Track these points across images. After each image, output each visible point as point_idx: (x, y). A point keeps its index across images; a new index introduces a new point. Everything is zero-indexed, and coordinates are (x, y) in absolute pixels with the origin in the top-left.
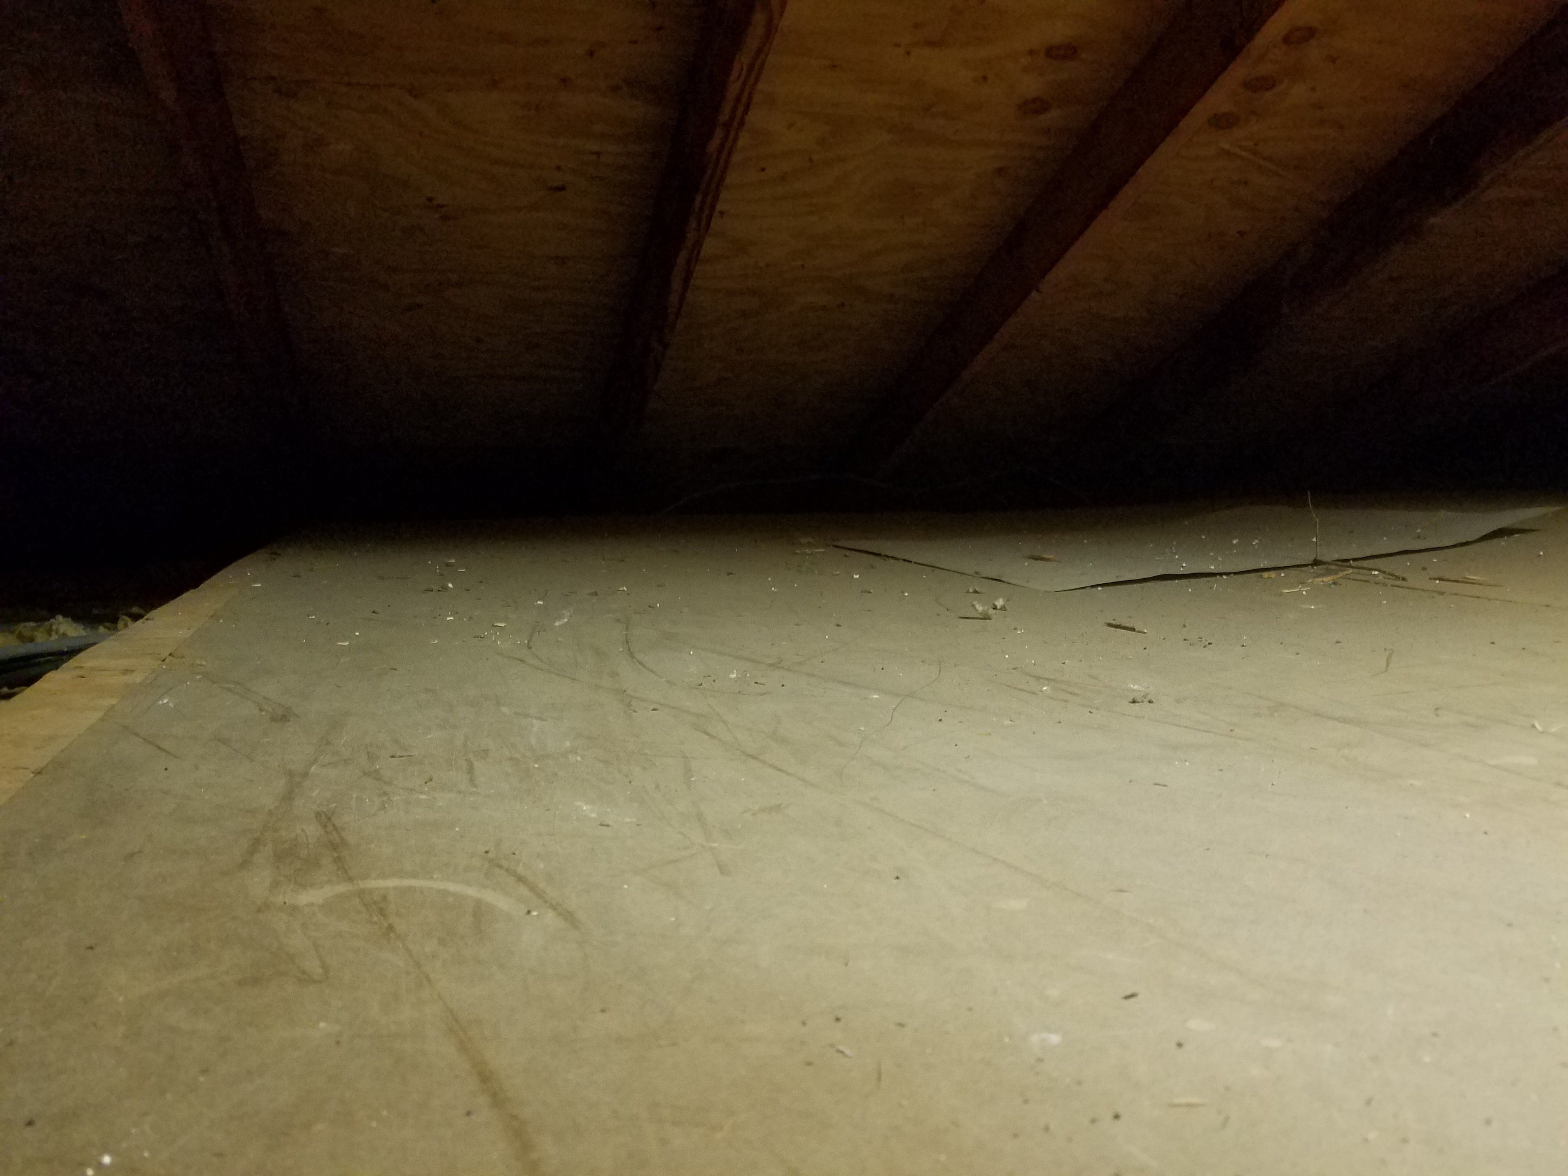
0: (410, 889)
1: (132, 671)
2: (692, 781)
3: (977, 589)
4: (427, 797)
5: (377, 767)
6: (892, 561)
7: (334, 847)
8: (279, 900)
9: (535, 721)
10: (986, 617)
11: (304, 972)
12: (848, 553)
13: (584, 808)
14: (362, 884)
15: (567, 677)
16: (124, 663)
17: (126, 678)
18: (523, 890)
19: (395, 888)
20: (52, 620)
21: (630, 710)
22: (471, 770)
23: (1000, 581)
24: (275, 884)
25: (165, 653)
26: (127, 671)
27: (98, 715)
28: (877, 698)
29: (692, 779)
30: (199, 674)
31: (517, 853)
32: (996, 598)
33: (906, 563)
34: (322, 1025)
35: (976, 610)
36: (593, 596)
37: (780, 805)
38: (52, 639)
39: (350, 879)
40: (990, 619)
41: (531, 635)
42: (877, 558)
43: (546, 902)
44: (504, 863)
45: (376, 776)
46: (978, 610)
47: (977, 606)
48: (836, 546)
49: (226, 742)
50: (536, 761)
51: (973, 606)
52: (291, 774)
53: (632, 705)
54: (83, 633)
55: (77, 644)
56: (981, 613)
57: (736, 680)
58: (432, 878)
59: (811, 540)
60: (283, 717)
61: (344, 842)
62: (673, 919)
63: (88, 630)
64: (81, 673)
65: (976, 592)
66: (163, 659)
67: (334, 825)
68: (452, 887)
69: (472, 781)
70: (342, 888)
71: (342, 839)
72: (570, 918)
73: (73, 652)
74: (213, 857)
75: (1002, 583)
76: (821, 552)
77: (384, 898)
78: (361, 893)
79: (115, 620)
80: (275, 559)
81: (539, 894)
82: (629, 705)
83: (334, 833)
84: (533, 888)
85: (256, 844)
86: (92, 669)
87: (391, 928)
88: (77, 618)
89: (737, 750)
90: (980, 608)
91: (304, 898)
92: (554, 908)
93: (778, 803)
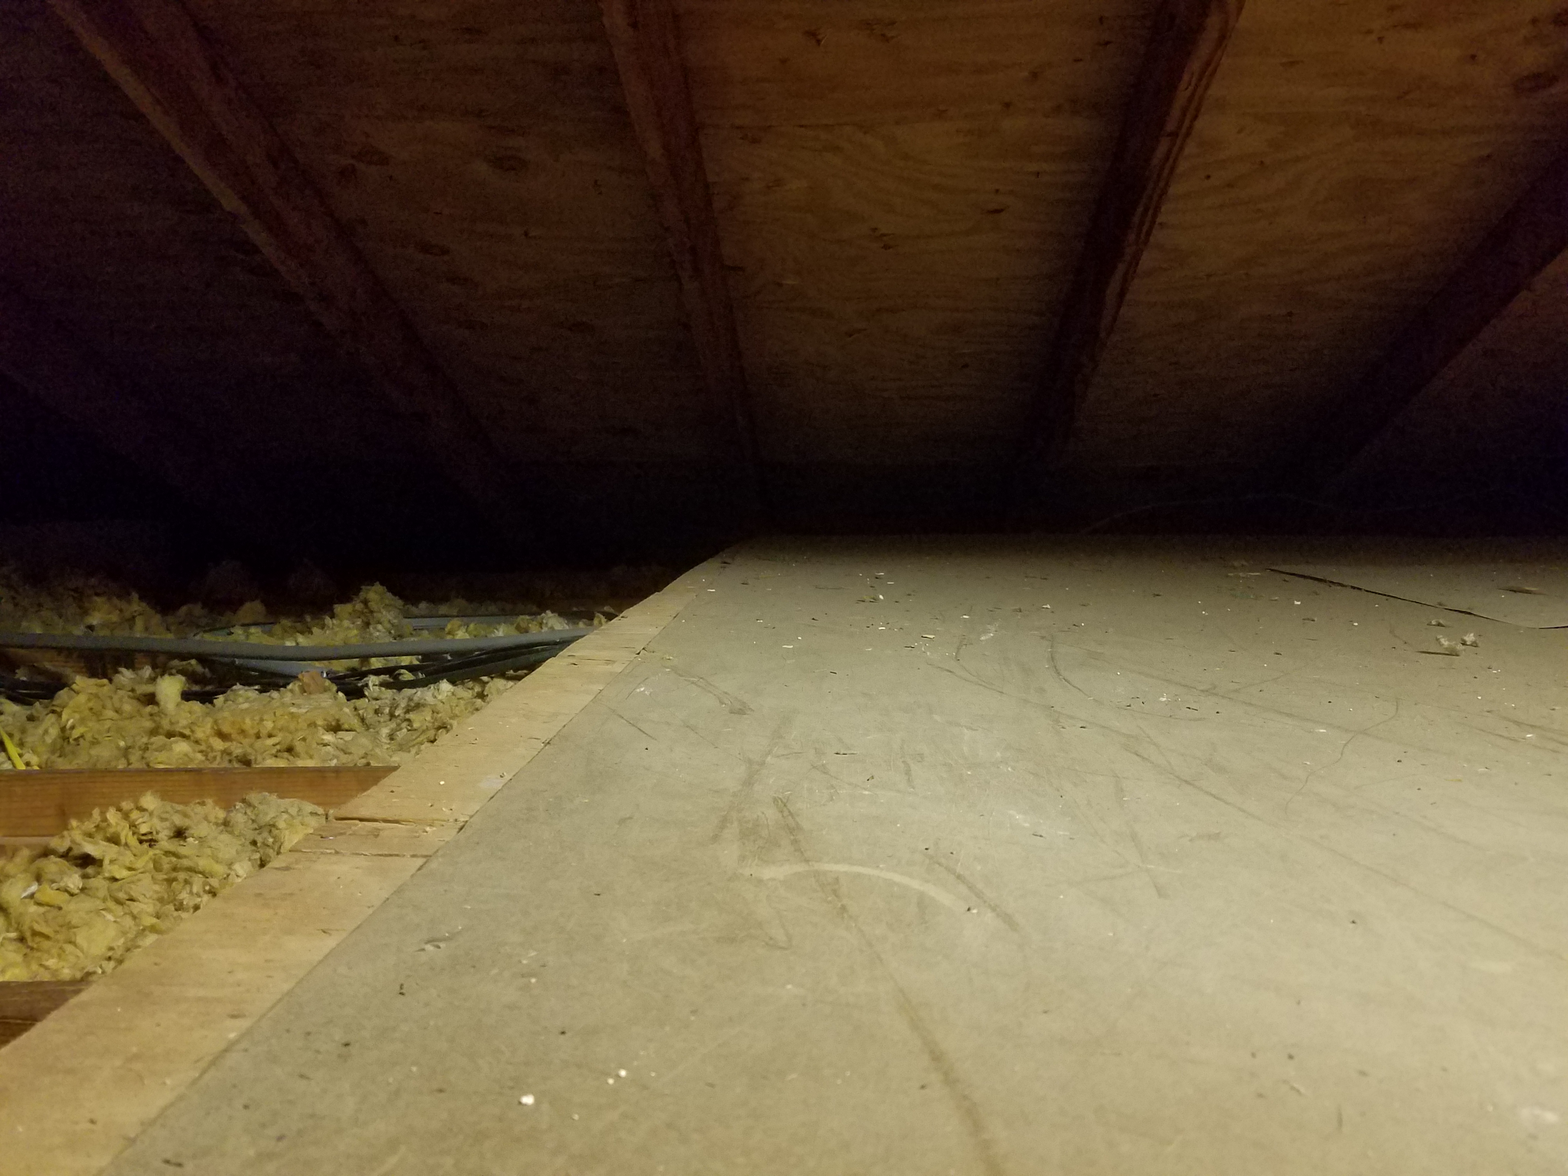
0: (859, 875)
1: (614, 662)
2: (1124, 800)
3: (1441, 621)
4: (870, 793)
5: (824, 762)
6: (1339, 588)
7: (791, 830)
8: (747, 872)
9: (966, 731)
10: (1452, 653)
11: (771, 939)
12: (1287, 577)
13: (1017, 817)
14: (817, 866)
15: (994, 690)
16: (606, 654)
17: (609, 668)
18: (963, 889)
19: (845, 872)
20: (543, 615)
21: (1059, 726)
22: (908, 772)
23: (1470, 614)
24: (742, 858)
25: (639, 648)
26: (609, 662)
27: (591, 697)
28: (1324, 732)
29: (1124, 799)
30: (668, 668)
31: (954, 853)
32: (1466, 633)
33: (1356, 592)
34: (789, 987)
35: (1442, 645)
36: (1018, 613)
37: (1219, 834)
38: (543, 631)
39: (807, 861)
40: (1457, 655)
41: (959, 649)
42: (1322, 585)
43: (985, 902)
44: (943, 861)
45: (824, 770)
46: (1443, 644)
47: (1443, 641)
48: (1272, 570)
49: (693, 729)
50: (969, 768)
51: (1437, 640)
52: (750, 762)
53: (1060, 722)
54: (567, 627)
55: (566, 636)
56: (1446, 649)
57: (1167, 704)
58: (878, 867)
59: (1245, 563)
60: (741, 711)
61: (799, 828)
62: (1111, 934)
63: (570, 625)
64: (574, 661)
65: (1439, 625)
66: (637, 652)
67: (789, 812)
68: (897, 878)
69: (909, 781)
70: (800, 868)
71: (797, 824)
72: (1008, 920)
73: (564, 643)
74: (689, 828)
75: (1472, 616)
76: (1257, 575)
77: (837, 880)
78: (817, 874)
79: (591, 618)
80: (725, 567)
81: (979, 895)
82: (1057, 721)
83: (790, 817)
84: (971, 888)
85: (724, 822)
86: (582, 658)
87: (844, 908)
88: (563, 614)
89: (1171, 774)
90: (1445, 643)
91: (768, 873)
92: (994, 909)
93: (1217, 832)
